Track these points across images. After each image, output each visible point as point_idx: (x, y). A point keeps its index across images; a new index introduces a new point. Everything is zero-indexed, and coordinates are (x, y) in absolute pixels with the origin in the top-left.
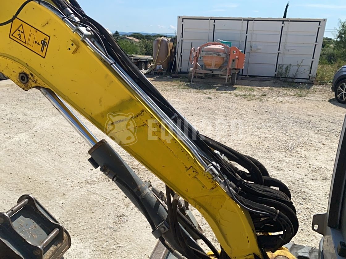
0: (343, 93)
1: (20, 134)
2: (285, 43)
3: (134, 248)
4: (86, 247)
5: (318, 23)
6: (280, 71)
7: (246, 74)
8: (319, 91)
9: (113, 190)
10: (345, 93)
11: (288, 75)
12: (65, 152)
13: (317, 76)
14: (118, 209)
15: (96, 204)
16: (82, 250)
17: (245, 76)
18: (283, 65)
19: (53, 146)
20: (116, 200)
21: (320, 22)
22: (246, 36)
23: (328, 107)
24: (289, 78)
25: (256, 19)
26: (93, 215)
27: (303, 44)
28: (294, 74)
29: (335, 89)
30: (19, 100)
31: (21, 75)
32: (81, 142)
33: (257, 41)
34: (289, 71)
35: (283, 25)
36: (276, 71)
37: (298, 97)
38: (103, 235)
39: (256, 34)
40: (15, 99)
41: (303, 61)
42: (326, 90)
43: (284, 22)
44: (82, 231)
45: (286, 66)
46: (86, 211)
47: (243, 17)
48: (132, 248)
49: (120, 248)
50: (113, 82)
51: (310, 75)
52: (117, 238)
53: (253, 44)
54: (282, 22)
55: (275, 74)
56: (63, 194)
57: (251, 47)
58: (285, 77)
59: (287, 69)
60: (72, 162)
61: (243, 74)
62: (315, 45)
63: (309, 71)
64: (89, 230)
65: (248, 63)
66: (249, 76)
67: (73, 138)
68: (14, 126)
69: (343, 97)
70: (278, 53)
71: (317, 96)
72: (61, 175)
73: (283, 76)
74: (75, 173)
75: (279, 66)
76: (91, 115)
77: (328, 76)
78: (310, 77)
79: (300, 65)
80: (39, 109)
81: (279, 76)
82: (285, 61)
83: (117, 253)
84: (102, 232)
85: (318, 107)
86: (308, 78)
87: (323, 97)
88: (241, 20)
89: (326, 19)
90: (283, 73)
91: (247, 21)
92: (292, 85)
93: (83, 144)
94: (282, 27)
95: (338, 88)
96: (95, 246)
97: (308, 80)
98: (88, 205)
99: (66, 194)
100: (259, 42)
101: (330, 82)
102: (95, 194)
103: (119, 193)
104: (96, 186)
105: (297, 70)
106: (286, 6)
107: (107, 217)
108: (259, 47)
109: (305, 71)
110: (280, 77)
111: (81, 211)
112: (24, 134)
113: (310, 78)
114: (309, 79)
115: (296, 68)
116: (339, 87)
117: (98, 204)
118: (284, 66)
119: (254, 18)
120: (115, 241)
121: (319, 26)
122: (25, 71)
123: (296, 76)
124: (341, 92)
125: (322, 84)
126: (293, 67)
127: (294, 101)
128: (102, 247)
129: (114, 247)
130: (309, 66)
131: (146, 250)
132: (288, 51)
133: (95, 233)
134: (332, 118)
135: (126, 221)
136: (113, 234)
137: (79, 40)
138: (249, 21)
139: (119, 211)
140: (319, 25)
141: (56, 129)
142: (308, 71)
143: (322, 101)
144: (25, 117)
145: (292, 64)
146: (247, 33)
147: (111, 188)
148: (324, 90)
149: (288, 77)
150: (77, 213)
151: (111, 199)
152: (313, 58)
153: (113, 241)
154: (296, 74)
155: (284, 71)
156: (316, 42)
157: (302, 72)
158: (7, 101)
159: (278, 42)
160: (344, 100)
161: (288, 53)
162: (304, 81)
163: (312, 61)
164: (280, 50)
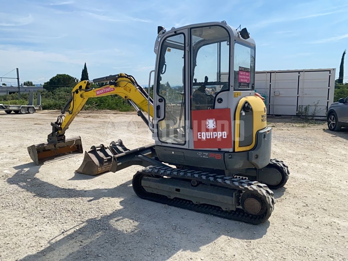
2: (302, 88)
5: (329, 72)
6: (301, 110)
7: (272, 114)
11: (308, 114)
17: (271, 116)
18: (302, 106)
21: (330, 71)
22: (270, 85)
24: (309, 116)
25: (277, 72)
27: (318, 88)
28: (313, 113)
33: (279, 88)
34: (309, 110)
35: (299, 75)
36: (297, 111)
39: (278, 83)
41: (319, 102)
43: (300, 73)
45: (305, 106)
47: (267, 70)
50: (142, 97)
53: (276, 90)
54: (298, 73)
55: (297, 113)
57: (275, 93)
58: (305, 115)
59: (306, 109)
61: (270, 114)
62: (329, 89)
63: (326, 110)
65: (273, 105)
66: (274, 115)
70: (298, 97)
73: (303, 115)
75: (299, 107)
79: (317, 106)
80: (120, 131)
81: (300, 115)
82: (304, 102)
86: (326, 115)
88: (265, 73)
89: (335, 69)
90: (303, 112)
91: (270, 74)
94: (299, 76)
97: (326, 117)
100: (281, 88)
108: (281, 93)
110: (301, 116)
115: (314, 108)
116: (329, 119)
118: (303, 106)
119: (275, 71)
121: (330, 74)
123: (315, 114)
124: (330, 123)
126: (311, 107)
130: (325, 106)
132: (306, 94)
137: (136, 89)
138: (272, 74)
140: (330, 73)
142: (324, 110)
145: (310, 105)
146: (270, 82)
152: (328, 99)
155: (303, 110)
156: (329, 86)
157: (319, 111)
158: (103, 128)
159: (296, 88)
160: (333, 128)
161: (305, 96)
162: (322, 118)
163: (328, 102)
164: (299, 94)
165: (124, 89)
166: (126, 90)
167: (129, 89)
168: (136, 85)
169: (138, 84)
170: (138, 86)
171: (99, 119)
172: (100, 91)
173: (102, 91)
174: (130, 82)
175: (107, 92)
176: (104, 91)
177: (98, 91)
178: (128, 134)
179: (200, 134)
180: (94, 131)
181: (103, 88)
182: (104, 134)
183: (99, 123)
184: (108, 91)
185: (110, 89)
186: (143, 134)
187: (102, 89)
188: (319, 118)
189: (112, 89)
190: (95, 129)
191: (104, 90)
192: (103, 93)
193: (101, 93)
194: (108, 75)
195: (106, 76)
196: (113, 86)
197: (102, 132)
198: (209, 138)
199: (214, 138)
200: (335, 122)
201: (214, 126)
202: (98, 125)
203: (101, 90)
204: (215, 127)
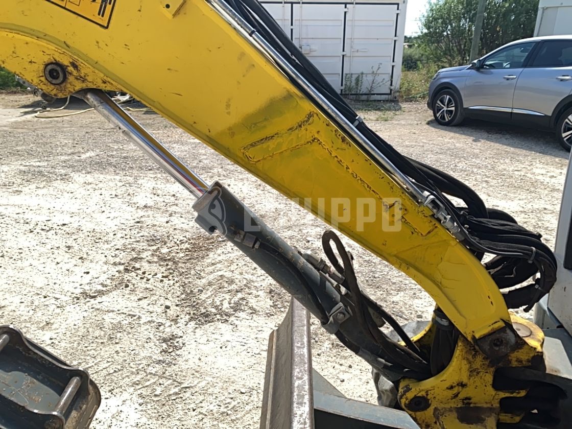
0: (444, 111)
2: (351, 39)
3: (211, 384)
4: (124, 401)
5: (396, 6)
6: (348, 84)
8: (407, 110)
9: (139, 300)
10: (446, 111)
11: (360, 90)
12: (20, 251)
13: (400, 89)
14: (161, 328)
15: (118, 327)
16: (120, 408)
18: (352, 74)
20: (152, 315)
21: (398, 4)
22: (292, 30)
23: (428, 132)
24: (362, 94)
25: (303, 1)
26: (118, 347)
27: (378, 39)
28: (369, 89)
29: (432, 105)
31: (49, 67)
32: (48, 229)
33: (309, 37)
34: (362, 83)
36: (342, 85)
37: (382, 122)
38: (149, 376)
39: (307, 26)
41: (381, 66)
42: (418, 109)
43: (348, 5)
44: (107, 378)
45: (357, 76)
46: (102, 343)
48: (209, 386)
49: (187, 390)
50: (253, 65)
51: (392, 88)
52: (176, 375)
53: (304, 42)
54: (344, 5)
56: (45, 323)
58: (356, 93)
59: (357, 80)
60: (44, 265)
62: (395, 41)
63: (390, 82)
64: (120, 373)
67: (27, 223)
69: (444, 116)
70: (343, 56)
71: (408, 118)
72: (30, 292)
73: (353, 92)
74: (55, 284)
75: (346, 77)
76: (208, 133)
77: (416, 87)
78: (391, 90)
79: (376, 74)
81: (347, 92)
82: (354, 67)
83: (184, 398)
84: (145, 372)
85: (414, 133)
86: (389, 92)
87: (417, 119)
88: (282, 3)
90: (353, 87)
91: (290, 5)
92: (370, 105)
93: (52, 232)
94: (345, 13)
95: (436, 103)
96: (140, 395)
97: (390, 96)
98: (103, 333)
99: (52, 322)
100: (313, 38)
101: (419, 98)
102: (108, 311)
103: (154, 303)
104: (104, 298)
105: (373, 81)
107: (146, 345)
108: (313, 47)
109: (385, 81)
110: (348, 94)
111: (92, 345)
113: (392, 92)
114: (390, 94)
115: (370, 78)
116: (438, 102)
117: (122, 328)
118: (353, 76)
120: (175, 381)
121: (398, 12)
122: (58, 59)
123: (373, 90)
124: (440, 110)
125: (410, 99)
126: (366, 76)
127: (379, 128)
128: (156, 396)
129: (177, 390)
130: (389, 74)
131: (233, 382)
132: (358, 51)
133: (134, 376)
134: (439, 147)
135: (181, 345)
136: (166, 370)
138: (294, 5)
139: (163, 332)
140: (398, 9)
142: (388, 81)
143: (417, 124)
145: (364, 72)
146: (292, 25)
147: (136, 298)
148: (415, 108)
149: (361, 92)
150: (85, 349)
151: (141, 315)
152: (393, 61)
153: (171, 381)
154: (371, 87)
155: (353, 84)
156: (395, 35)
157: (380, 84)
159: (341, 39)
160: (447, 120)
161: (357, 54)
162: (383, 97)
163: (393, 66)
164: (345, 50)
188: (379, 97)
200: (453, 109)
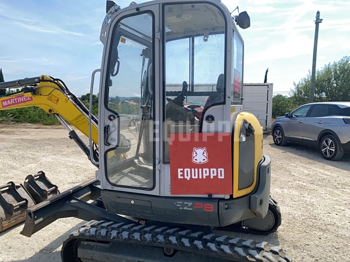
0: (277, 138)
1: (31, 164)
5: (267, 86)
12: (60, 171)
19: (52, 169)
21: (268, 86)
27: (258, 102)
29: (273, 135)
30: (28, 147)
32: (72, 167)
40: (25, 147)
41: (259, 116)
47: (208, 83)
50: (76, 110)
51: (267, 127)
62: (267, 103)
63: (265, 124)
67: (66, 165)
68: (26, 161)
69: (278, 141)
78: (266, 128)
80: (43, 152)
86: (265, 129)
88: (207, 86)
89: (273, 84)
91: (212, 87)
106: (266, 71)
112: (33, 164)
114: (266, 130)
116: (275, 134)
122: (50, 109)
130: (265, 120)
132: (247, 108)
137: (67, 99)
140: (268, 88)
141: (55, 161)
144: (33, 156)
152: (267, 113)
156: (267, 101)
158: (19, 148)
160: (279, 143)
163: (267, 116)
165: (48, 98)
166: (52, 101)
167: (56, 99)
168: (67, 94)
169: (70, 92)
170: (70, 94)
171: (15, 136)
172: (8, 101)
173: (12, 101)
174: (57, 89)
175: (20, 103)
176: (15, 101)
177: (6, 102)
178: (54, 156)
179: (181, 171)
180: (6, 153)
181: (14, 97)
182: (20, 158)
183: (14, 141)
184: (22, 102)
185: (24, 98)
186: (74, 156)
187: (11, 97)
189: (28, 99)
190: (7, 150)
191: (16, 99)
192: (13, 104)
193: (9, 105)
194: (23, 78)
195: (19, 79)
196: (29, 94)
197: (17, 155)
198: (196, 177)
199: (204, 177)
200: (281, 137)
201: (204, 160)
202: (11, 144)
203: (10, 100)
204: (206, 160)
